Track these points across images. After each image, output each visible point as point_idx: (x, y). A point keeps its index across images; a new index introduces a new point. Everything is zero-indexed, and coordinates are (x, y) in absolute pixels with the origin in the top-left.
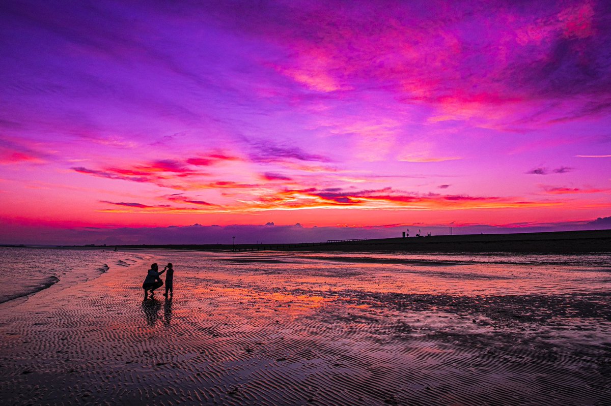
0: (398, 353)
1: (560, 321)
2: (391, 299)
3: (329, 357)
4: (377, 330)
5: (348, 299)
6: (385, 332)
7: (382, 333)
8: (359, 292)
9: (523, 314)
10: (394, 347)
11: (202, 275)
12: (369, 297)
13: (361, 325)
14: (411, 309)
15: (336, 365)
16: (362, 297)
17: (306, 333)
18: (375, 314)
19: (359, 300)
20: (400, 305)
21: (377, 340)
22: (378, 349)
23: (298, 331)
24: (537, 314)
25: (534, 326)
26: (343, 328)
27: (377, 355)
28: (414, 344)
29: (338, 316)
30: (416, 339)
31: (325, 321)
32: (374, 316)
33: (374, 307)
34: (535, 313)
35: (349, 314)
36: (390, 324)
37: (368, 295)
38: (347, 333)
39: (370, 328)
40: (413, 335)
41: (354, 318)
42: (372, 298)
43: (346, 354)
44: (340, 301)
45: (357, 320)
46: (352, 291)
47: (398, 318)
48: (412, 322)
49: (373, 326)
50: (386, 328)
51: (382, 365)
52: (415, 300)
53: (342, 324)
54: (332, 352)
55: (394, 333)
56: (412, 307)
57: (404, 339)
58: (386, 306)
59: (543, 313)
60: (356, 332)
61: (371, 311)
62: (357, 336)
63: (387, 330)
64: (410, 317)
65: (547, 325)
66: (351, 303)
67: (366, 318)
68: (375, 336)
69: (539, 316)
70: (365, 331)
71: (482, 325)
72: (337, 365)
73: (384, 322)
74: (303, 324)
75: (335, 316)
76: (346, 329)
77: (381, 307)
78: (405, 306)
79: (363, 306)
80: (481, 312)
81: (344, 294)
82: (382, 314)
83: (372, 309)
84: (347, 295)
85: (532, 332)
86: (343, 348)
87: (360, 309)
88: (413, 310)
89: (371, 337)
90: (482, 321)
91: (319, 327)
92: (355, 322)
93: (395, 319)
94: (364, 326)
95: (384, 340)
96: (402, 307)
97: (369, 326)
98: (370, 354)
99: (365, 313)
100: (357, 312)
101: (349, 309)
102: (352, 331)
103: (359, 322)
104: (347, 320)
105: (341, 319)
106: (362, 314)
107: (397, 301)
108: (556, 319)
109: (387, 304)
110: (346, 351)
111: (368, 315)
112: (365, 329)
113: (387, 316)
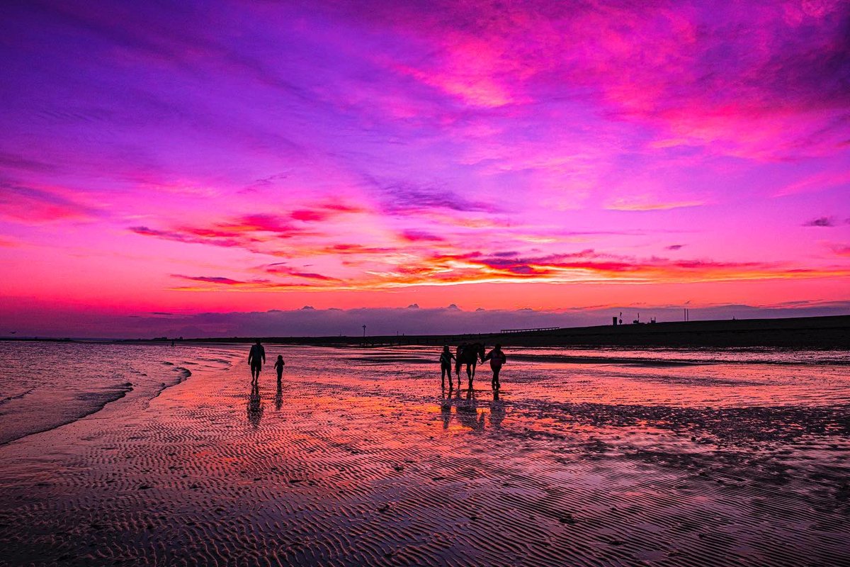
0: (584, 473)
1: (812, 440)
2: (586, 411)
3: (497, 477)
4: (560, 449)
5: (527, 411)
6: (571, 451)
7: (567, 452)
8: (542, 403)
9: (764, 430)
10: (580, 468)
11: (324, 379)
12: (556, 408)
13: (540, 442)
14: (611, 424)
15: (504, 485)
16: (545, 408)
17: (469, 451)
18: (560, 430)
19: (542, 413)
20: (596, 419)
21: (560, 460)
22: (560, 470)
23: (458, 448)
24: (783, 430)
25: (773, 445)
26: (517, 446)
27: (558, 475)
28: (606, 464)
29: (510, 432)
30: (610, 458)
31: (494, 438)
32: (559, 432)
33: (561, 421)
34: (781, 430)
35: (526, 429)
36: (578, 442)
37: (554, 406)
38: (522, 451)
39: (551, 446)
40: (607, 454)
41: (532, 434)
42: (559, 410)
43: (520, 474)
44: (515, 414)
45: (537, 437)
46: (532, 401)
47: (592, 434)
48: (609, 440)
49: (556, 445)
50: (574, 446)
51: (562, 485)
52: (619, 413)
53: (516, 441)
54: (501, 472)
55: (583, 452)
56: (613, 421)
57: (594, 459)
58: (577, 421)
59: (792, 429)
60: (533, 450)
61: (556, 426)
62: (533, 455)
63: (575, 448)
64: (608, 434)
65: (792, 444)
66: (530, 416)
67: (548, 435)
68: (557, 454)
69: (785, 432)
70: (546, 449)
71: (703, 443)
72: (507, 485)
73: (571, 439)
74: (465, 441)
75: (508, 431)
76: (521, 447)
77: (571, 421)
78: (603, 420)
79: (546, 421)
80: (706, 428)
81: (521, 405)
82: (571, 430)
83: (557, 424)
84: (525, 406)
85: (767, 451)
86: (514, 467)
87: (541, 423)
88: (614, 426)
89: (552, 456)
90: (703, 439)
91: (486, 445)
92: (534, 439)
93: (586, 436)
94: (545, 443)
95: (568, 459)
96: (598, 421)
97: (551, 443)
98: (548, 474)
99: (547, 428)
100: (536, 427)
101: (526, 423)
102: (528, 449)
103: (539, 439)
104: (523, 437)
105: (515, 435)
106: (543, 429)
107: (593, 414)
108: (807, 437)
109: (580, 417)
110: (519, 471)
111: (551, 431)
112: (546, 446)
113: (577, 433)
